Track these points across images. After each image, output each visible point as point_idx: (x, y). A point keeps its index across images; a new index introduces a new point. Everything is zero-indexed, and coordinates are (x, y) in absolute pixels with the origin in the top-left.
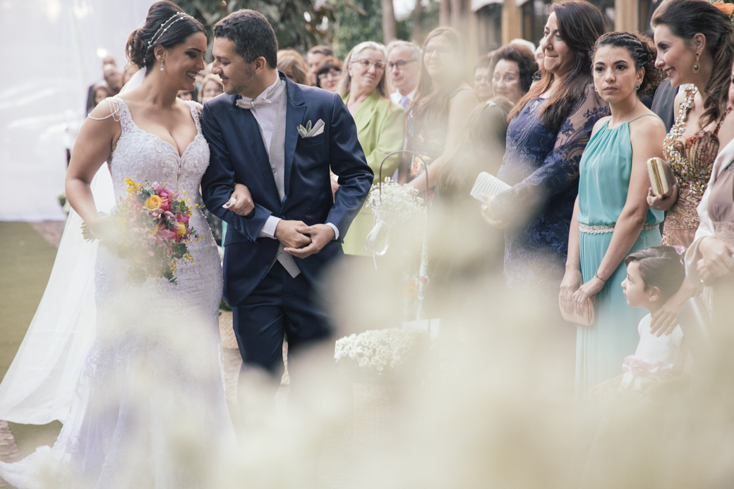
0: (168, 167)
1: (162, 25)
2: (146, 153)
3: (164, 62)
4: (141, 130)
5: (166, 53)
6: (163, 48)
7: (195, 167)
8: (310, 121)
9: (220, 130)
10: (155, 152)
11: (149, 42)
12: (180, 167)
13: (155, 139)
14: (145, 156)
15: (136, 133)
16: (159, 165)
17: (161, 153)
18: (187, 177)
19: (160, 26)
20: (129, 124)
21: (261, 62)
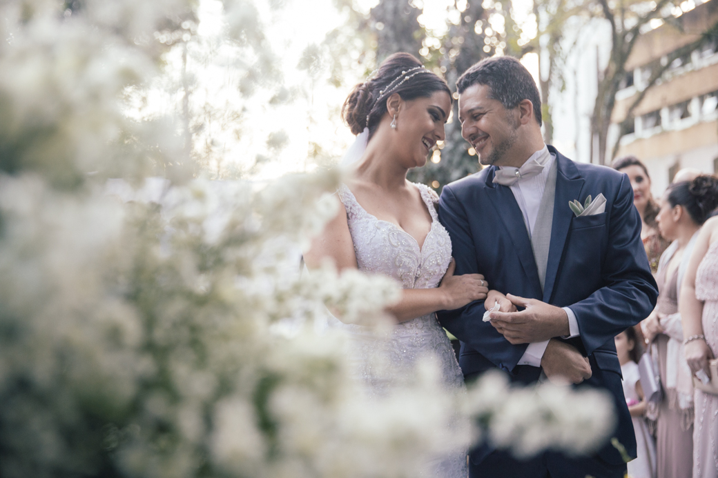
0: (405, 267)
1: (404, 72)
2: (376, 246)
3: (397, 118)
4: (371, 216)
5: (403, 105)
6: (399, 99)
7: (438, 265)
8: (590, 196)
9: (466, 219)
10: (388, 244)
11: (381, 92)
12: (420, 266)
13: (390, 227)
14: (375, 249)
15: (364, 220)
16: (394, 263)
17: (396, 247)
18: (427, 280)
19: (400, 73)
20: (353, 208)
21: (526, 107)
